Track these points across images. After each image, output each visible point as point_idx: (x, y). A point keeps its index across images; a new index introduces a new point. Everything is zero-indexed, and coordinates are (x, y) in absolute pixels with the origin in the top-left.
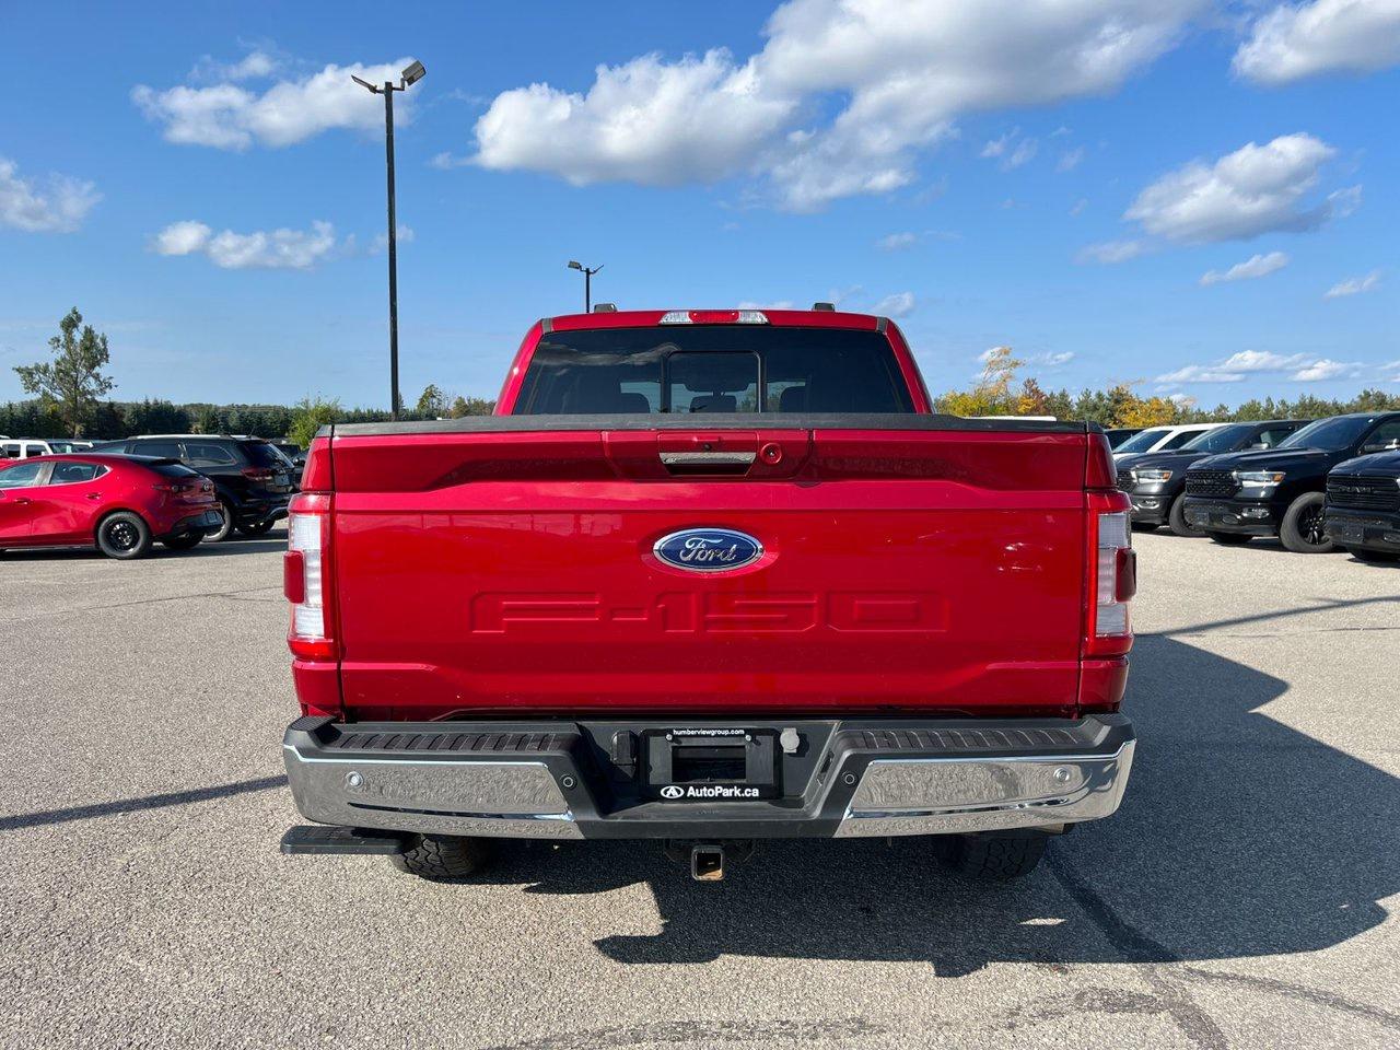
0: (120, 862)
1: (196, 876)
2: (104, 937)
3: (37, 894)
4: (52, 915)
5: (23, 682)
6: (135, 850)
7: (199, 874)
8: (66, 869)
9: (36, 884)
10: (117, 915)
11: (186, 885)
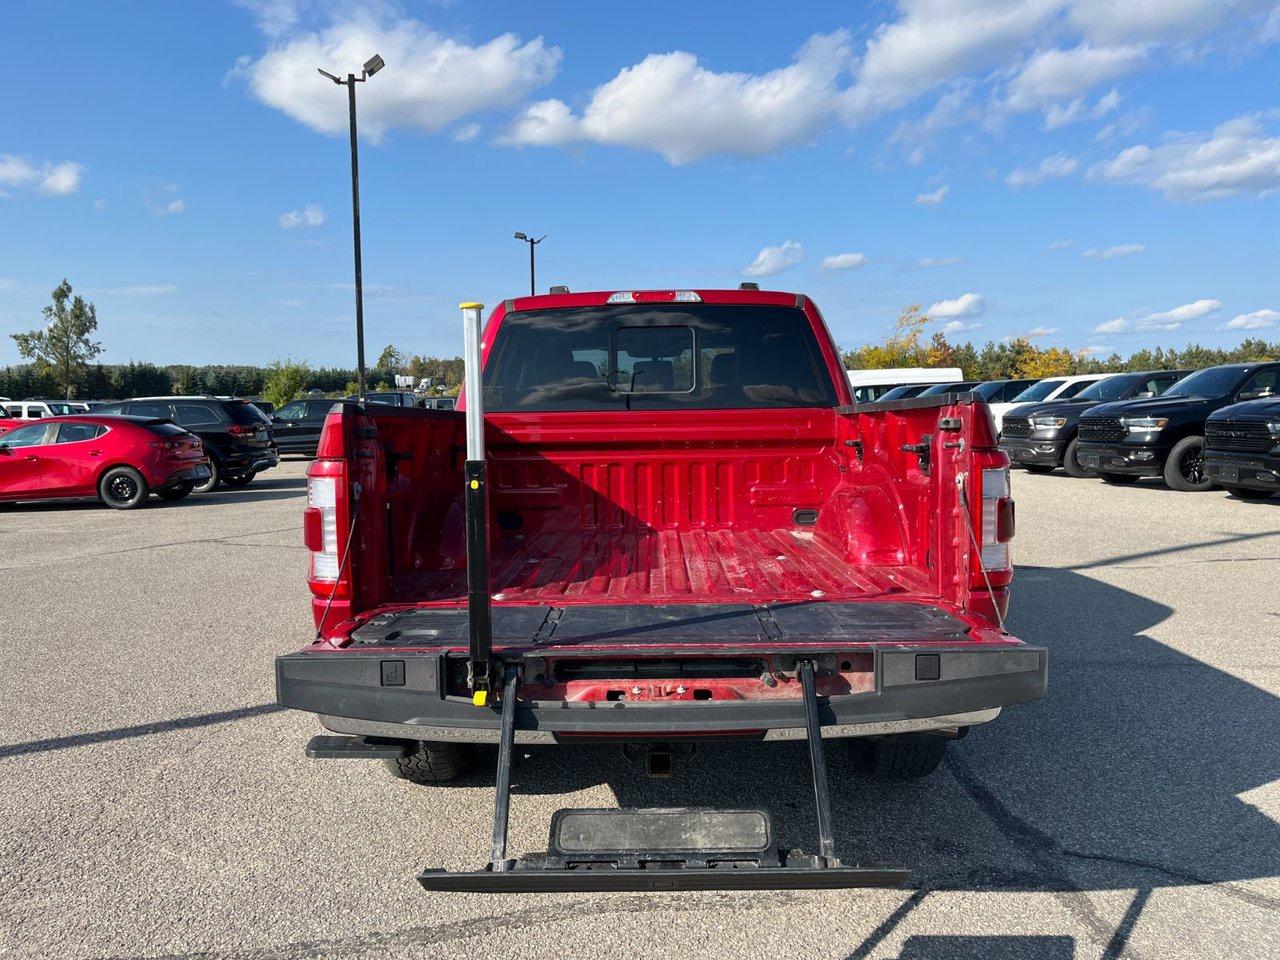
0: (154, 772)
1: (221, 782)
2: (148, 834)
3: (87, 799)
4: (101, 816)
5: (49, 620)
6: (166, 761)
7: (223, 781)
8: (108, 778)
9: (85, 792)
10: (157, 815)
11: (214, 789)
